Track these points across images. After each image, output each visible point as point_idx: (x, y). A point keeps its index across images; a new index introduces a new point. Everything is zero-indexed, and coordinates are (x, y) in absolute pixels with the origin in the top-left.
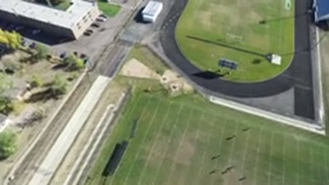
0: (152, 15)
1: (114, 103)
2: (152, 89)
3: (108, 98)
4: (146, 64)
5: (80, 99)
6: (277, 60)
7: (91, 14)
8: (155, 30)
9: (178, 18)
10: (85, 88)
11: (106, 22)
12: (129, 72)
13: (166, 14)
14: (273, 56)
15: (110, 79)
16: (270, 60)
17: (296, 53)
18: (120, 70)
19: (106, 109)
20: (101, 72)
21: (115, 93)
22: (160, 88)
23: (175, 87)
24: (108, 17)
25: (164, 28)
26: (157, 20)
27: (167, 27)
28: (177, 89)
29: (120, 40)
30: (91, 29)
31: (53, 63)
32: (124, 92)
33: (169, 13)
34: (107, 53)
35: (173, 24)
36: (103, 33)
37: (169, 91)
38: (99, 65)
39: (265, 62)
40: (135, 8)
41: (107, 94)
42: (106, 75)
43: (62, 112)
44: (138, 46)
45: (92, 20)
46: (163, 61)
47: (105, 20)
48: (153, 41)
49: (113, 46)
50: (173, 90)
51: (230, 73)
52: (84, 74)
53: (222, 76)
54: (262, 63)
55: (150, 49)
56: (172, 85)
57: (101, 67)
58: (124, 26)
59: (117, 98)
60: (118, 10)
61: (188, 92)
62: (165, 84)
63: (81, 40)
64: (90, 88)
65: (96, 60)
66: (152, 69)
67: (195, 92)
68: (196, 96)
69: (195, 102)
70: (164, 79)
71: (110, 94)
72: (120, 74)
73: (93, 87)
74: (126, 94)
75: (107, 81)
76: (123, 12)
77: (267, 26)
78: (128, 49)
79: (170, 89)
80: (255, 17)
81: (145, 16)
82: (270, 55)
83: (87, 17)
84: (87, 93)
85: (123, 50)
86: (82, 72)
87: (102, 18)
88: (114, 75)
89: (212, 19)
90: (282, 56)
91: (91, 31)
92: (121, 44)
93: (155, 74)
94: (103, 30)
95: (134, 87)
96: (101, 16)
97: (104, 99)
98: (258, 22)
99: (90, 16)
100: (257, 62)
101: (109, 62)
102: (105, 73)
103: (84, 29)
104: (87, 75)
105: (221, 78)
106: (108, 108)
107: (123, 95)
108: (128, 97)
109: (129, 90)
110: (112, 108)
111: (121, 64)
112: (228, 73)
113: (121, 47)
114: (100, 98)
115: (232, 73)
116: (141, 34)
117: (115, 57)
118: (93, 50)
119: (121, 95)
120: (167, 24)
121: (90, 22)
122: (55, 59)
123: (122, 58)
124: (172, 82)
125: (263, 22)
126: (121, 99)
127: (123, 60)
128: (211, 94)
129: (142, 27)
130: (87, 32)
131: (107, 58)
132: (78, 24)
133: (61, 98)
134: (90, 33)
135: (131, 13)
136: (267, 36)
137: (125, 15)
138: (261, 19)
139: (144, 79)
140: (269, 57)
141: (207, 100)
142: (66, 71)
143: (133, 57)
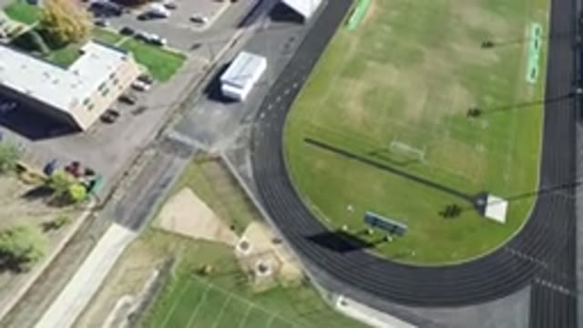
0: (240, 87)
1: (132, 292)
2: (213, 270)
3: (122, 282)
4: (210, 206)
5: (62, 281)
6: (497, 210)
7: (116, 77)
8: (243, 121)
9: (295, 93)
10: (78, 253)
11: (149, 92)
12: (173, 219)
13: (271, 82)
14: (491, 199)
15: (134, 235)
16: (482, 209)
17: (541, 192)
18: (156, 216)
19: (114, 305)
20: (118, 216)
21: (139, 269)
22: (230, 267)
23: (263, 269)
24: (155, 82)
25: (263, 115)
26: (249, 96)
27: (268, 114)
28: (268, 273)
29: (167, 140)
30: (115, 108)
31: (26, 182)
32: (157, 267)
33: (277, 82)
34: (138, 169)
35: (282, 108)
36: (139, 118)
37: (250, 277)
38: (117, 197)
39: (469, 215)
40: (213, 63)
41: (121, 272)
42: (126, 225)
43: (24, 304)
44: (201, 158)
45: (120, 88)
46: (247, 199)
47: (147, 87)
48: (235, 147)
49: (152, 152)
50: (259, 274)
51: (390, 239)
52: (86, 213)
53: (370, 245)
54: (463, 215)
55: (225, 167)
56: (259, 262)
57: (119, 203)
58: (183, 106)
59: (141, 281)
60: (180, 65)
61: (291, 282)
62: (244, 258)
63: (94, 131)
64: (91, 249)
65: (114, 183)
66: (222, 217)
67: (306, 282)
68: (305, 293)
69: (302, 308)
70: (244, 246)
71: (128, 270)
72: (154, 225)
73: (95, 250)
74: (161, 274)
75: (127, 237)
76: (187, 71)
77: (484, 123)
78: (181, 164)
79: (252, 273)
80: (459, 98)
81: (225, 88)
82: (484, 196)
83: (109, 85)
84: (82, 262)
85: (170, 165)
86: (83, 210)
87: (141, 84)
88: (143, 228)
89: (368, 98)
90: (509, 200)
91: (115, 114)
92: (169, 152)
93: (227, 231)
94: (140, 110)
95: (179, 259)
96: (140, 79)
97: (114, 282)
98: (465, 112)
99: (116, 82)
100: (452, 212)
101: (139, 192)
102: (126, 218)
103: (101, 110)
104: (91, 218)
105: (368, 251)
106: (120, 303)
107: (156, 273)
108: (163, 281)
109: (169, 264)
110: (127, 306)
111: (160, 199)
112: (385, 240)
113: (168, 157)
114: (105, 282)
115: (394, 240)
116: (212, 128)
117: (151, 182)
118: (113, 159)
119: (149, 277)
120: (270, 107)
121: (116, 92)
122: (32, 175)
123: (164, 186)
124: (260, 255)
125: (476, 113)
126: (148, 285)
127: (165, 191)
128: (340, 292)
129: (219, 111)
130: (107, 115)
131: (135, 182)
132: (86, 102)
133: (28, 270)
134: (112, 117)
135: (204, 73)
136: (481, 148)
137: (190, 76)
138: (473, 106)
139: (201, 241)
140: (480, 202)
141: (329, 308)
142: (50, 204)
143: (187, 185)
